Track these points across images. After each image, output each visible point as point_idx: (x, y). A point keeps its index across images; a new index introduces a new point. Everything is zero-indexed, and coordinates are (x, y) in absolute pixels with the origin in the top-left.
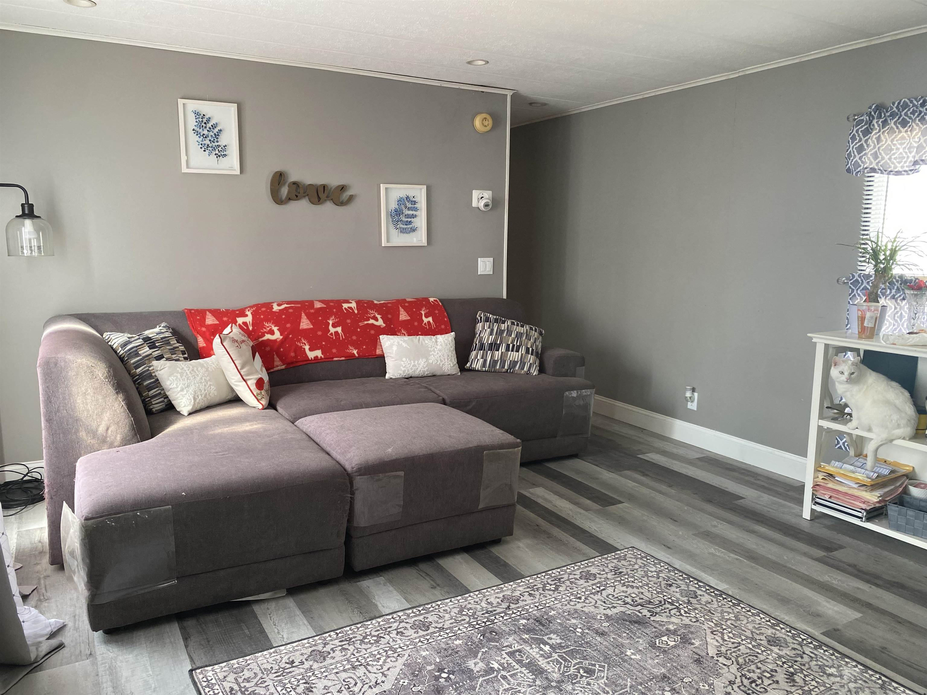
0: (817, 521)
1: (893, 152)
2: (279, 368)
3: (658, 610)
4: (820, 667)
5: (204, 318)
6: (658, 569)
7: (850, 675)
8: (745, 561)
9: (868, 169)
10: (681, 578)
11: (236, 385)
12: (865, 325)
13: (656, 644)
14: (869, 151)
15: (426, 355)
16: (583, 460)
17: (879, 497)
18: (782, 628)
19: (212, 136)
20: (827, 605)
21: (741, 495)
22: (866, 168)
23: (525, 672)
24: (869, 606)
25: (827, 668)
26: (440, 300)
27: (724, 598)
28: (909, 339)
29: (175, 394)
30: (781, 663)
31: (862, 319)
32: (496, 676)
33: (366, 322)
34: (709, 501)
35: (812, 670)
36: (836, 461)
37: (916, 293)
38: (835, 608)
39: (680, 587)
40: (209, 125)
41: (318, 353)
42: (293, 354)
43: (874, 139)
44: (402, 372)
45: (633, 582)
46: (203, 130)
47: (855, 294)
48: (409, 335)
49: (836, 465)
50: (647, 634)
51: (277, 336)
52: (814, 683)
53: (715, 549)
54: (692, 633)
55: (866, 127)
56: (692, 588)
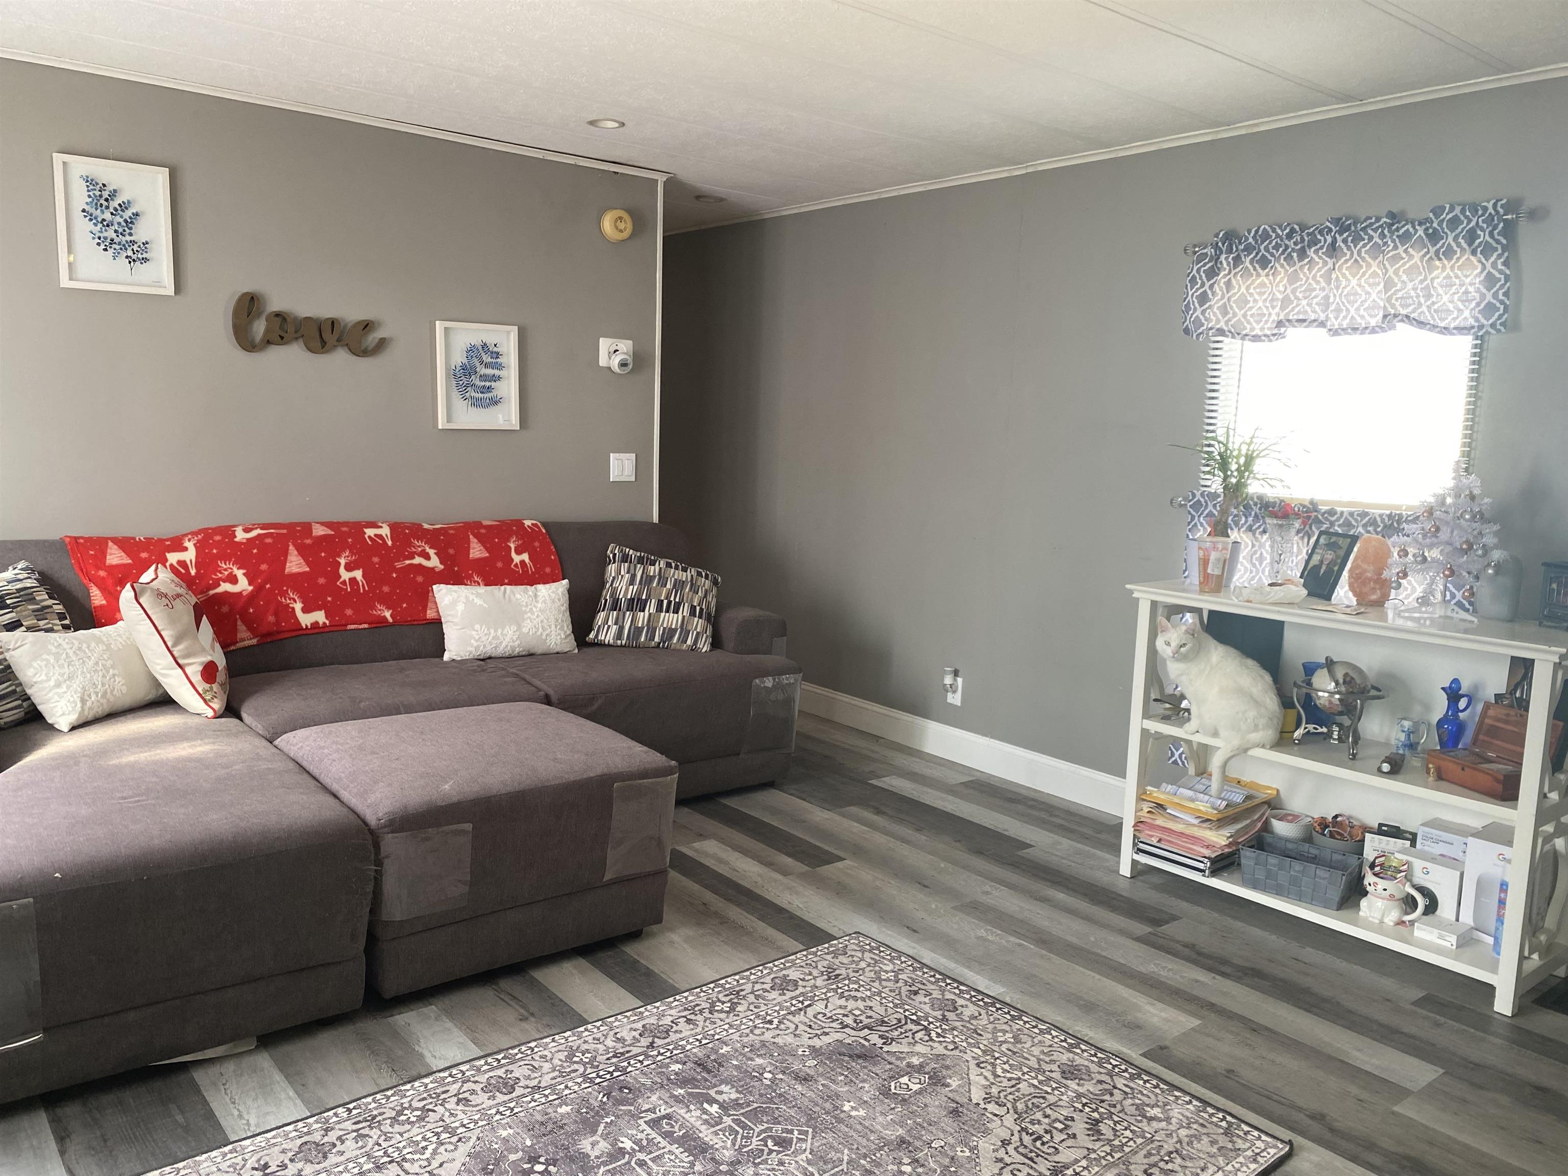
0: (1140, 878)
1: (1248, 306)
2: (247, 643)
3: (896, 1033)
4: (1138, 1107)
5: (103, 553)
6: (897, 967)
7: (1181, 1117)
8: (1032, 947)
9: (1213, 331)
10: (933, 979)
11: (164, 675)
12: (1209, 571)
13: (890, 1090)
14: (1216, 302)
15: (517, 619)
16: (780, 790)
17: (1231, 836)
18: (1083, 1051)
19: (119, 224)
20: (1152, 1009)
21: (1028, 842)
22: (1211, 329)
23: (677, 1152)
24: (1212, 1007)
25: (1148, 1109)
26: (544, 524)
27: (998, 1009)
28: (1270, 593)
29: (44, 693)
30: (1080, 1106)
31: (1205, 562)
32: (629, 1163)
33: (408, 562)
34: (979, 852)
35: (1126, 1114)
36: (1168, 783)
37: (1280, 522)
38: (1163, 1014)
39: (931, 994)
40: (114, 204)
41: (319, 617)
42: (271, 619)
43: (1222, 284)
44: (473, 649)
45: (856, 990)
46: (103, 212)
47: (1196, 524)
48: (487, 584)
49: (1168, 789)
50: (877, 1075)
51: (243, 585)
52: (1128, 1133)
53: (986, 930)
54: (947, 1068)
55: (1210, 265)
56: (949, 996)
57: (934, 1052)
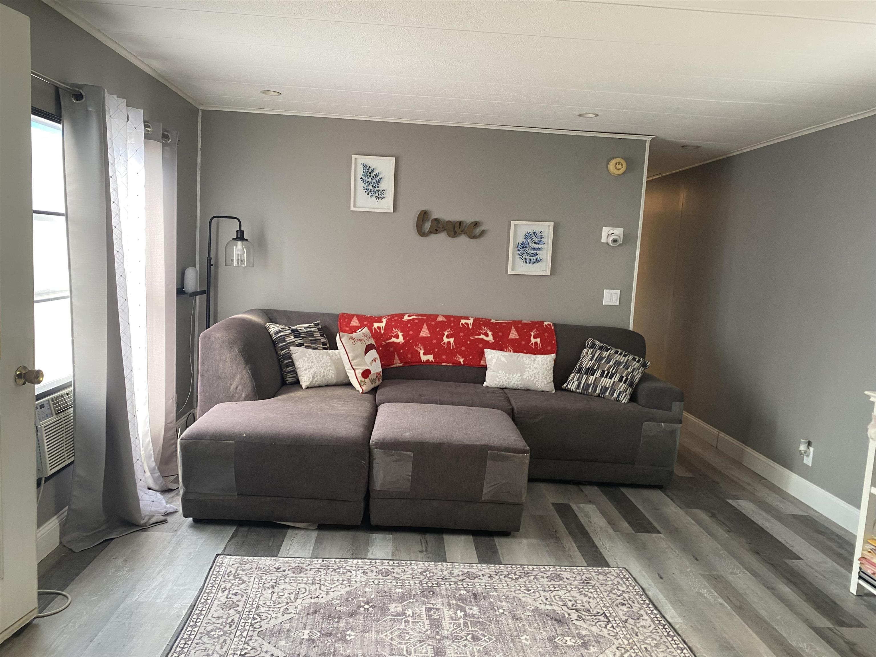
2: (398, 365)
3: (589, 618)
5: (350, 321)
6: (628, 590)
8: (729, 608)
10: (642, 602)
11: (349, 372)
13: (555, 639)
15: (521, 371)
16: (664, 492)
19: (374, 183)
21: (802, 556)
23: (426, 623)
26: (555, 325)
27: (664, 628)
32: (402, 619)
33: (477, 337)
39: (632, 608)
40: (373, 175)
41: (430, 357)
42: (409, 356)
44: (497, 383)
45: (591, 592)
46: (368, 178)
48: (515, 351)
50: (557, 631)
51: (401, 340)
53: (708, 591)
54: (598, 642)
56: (642, 612)
57: (601, 633)
